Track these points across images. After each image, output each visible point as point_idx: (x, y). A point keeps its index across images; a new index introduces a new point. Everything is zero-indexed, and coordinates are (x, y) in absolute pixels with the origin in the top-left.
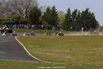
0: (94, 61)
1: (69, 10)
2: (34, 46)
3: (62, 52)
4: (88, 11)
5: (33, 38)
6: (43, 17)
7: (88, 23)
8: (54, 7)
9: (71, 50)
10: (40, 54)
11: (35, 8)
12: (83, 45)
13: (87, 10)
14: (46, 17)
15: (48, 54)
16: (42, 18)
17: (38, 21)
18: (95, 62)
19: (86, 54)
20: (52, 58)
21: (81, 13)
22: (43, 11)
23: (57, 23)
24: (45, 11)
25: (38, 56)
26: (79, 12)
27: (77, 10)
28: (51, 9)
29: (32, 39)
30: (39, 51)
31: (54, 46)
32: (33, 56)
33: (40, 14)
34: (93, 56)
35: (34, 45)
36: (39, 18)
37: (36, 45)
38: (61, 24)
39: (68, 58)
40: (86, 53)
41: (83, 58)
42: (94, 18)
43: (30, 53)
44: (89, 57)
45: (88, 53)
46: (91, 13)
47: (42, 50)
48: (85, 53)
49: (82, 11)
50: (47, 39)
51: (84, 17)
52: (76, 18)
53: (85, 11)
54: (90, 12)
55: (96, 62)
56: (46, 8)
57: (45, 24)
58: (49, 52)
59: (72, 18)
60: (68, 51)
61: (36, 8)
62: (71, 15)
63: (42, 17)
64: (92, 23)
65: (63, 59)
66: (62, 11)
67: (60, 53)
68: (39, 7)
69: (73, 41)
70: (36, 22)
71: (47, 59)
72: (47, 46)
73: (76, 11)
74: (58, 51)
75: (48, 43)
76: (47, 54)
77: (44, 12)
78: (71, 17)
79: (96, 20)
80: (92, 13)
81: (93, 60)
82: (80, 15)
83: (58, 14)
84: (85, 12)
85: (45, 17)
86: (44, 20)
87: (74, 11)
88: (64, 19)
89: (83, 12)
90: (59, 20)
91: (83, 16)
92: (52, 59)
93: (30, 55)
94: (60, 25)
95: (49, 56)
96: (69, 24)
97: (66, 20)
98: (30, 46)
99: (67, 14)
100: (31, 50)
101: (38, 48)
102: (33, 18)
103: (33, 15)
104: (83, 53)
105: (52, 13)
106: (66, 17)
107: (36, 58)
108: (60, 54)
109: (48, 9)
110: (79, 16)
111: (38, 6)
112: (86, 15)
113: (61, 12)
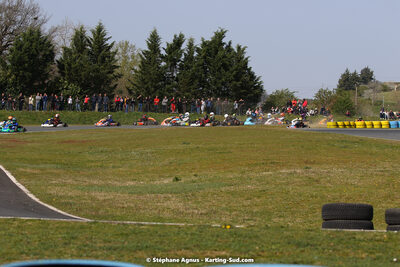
0: (267, 214)
1: (154, 39)
2: (41, 170)
3: (147, 188)
4: (224, 41)
5: (33, 142)
6: (61, 65)
7: (223, 84)
8: (100, 29)
9: (177, 179)
10: (71, 198)
11: (31, 33)
12: (219, 161)
13: (220, 36)
14: (73, 66)
15: (100, 196)
16: (57, 69)
17: (43, 80)
18: (270, 220)
19: (232, 193)
20: (117, 208)
21: (198, 50)
22: (61, 43)
23: (112, 85)
24: (69, 45)
25: (66, 204)
26: (191, 45)
27: (182, 36)
28: (89, 35)
29: (29, 144)
30: (65, 185)
31: (114, 167)
32: (47, 203)
33: (52, 54)
34: (259, 197)
35: (42, 166)
36: (47, 70)
37: (48, 166)
38: (128, 89)
39: (172, 207)
40: (232, 188)
41: (224, 206)
42: (246, 64)
43: (32, 192)
44: (245, 203)
45: (242, 188)
46: (234, 46)
47: (75, 183)
48: (228, 188)
49: (203, 39)
50: (83, 142)
51: (208, 63)
52: (181, 65)
53: (214, 41)
54: (230, 43)
55: (275, 220)
56: (71, 33)
57: (67, 89)
58: (101, 188)
59: (165, 68)
60: (166, 182)
61: (36, 35)
62: (162, 57)
63: (59, 67)
64: (239, 84)
65: (156, 212)
66: (127, 43)
67: (139, 190)
68: (46, 29)
69: (181, 147)
70: (36, 84)
71: (100, 212)
72: (89, 168)
73: (178, 42)
74: (132, 183)
75: (91, 158)
76: (93, 194)
77: (65, 48)
78: (163, 64)
79: (252, 70)
80: (239, 48)
81: (262, 213)
82: (196, 54)
83: (115, 53)
84: (211, 43)
85: (69, 65)
86: (63, 75)
87: (171, 42)
88: (136, 71)
89: (204, 44)
90: (120, 76)
91: (205, 57)
92: (118, 213)
93: (37, 200)
94: (121, 92)
95: (105, 200)
96: (156, 88)
97: (145, 74)
98: (28, 170)
99: (146, 53)
100: (33, 182)
101: (58, 175)
102: (25, 69)
103: (26, 58)
104: (223, 189)
105: (93, 50)
106: (144, 64)
107: (59, 211)
108: (140, 193)
109: (79, 37)
110: (189, 58)
111: (42, 28)
112: (216, 53)
113: (126, 46)
